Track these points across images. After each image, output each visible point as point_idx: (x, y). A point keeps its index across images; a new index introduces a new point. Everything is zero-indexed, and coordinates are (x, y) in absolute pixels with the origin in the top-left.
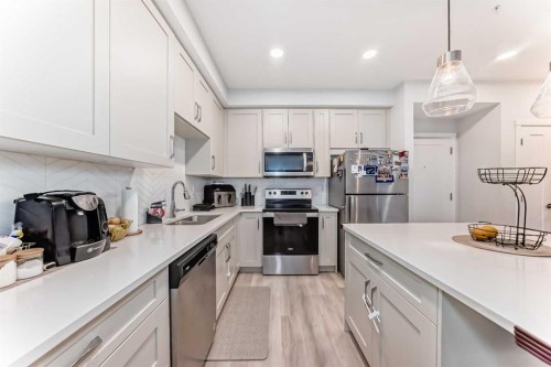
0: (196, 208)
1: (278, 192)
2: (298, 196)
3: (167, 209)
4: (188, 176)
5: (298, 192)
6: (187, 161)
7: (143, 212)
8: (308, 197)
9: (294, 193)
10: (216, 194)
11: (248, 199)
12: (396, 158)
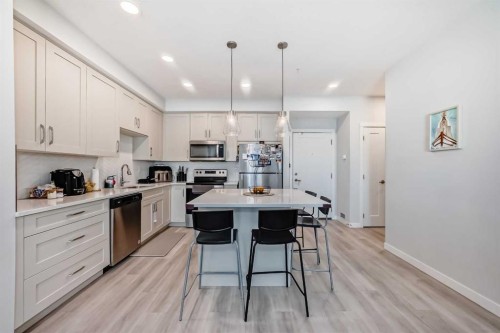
0: (141, 181)
1: (203, 172)
2: (217, 174)
3: (118, 181)
4: (134, 161)
5: (217, 172)
6: (134, 150)
7: (102, 181)
8: (224, 175)
9: (214, 172)
10: (157, 173)
11: (182, 177)
12: (273, 149)
